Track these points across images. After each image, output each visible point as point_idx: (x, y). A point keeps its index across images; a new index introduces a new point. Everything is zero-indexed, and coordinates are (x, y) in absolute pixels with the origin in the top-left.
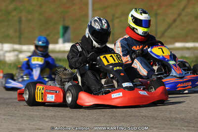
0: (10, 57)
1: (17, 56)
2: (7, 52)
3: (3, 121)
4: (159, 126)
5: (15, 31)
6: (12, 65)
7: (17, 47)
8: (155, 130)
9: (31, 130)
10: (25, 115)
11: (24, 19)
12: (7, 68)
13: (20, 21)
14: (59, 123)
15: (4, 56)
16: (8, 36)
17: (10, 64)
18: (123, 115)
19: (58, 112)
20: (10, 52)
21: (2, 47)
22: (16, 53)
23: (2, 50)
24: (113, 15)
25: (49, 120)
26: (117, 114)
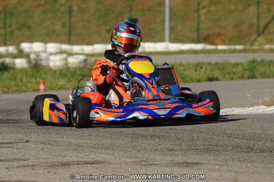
0: (55, 62)
1: (66, 59)
2: (51, 54)
3: (41, 152)
4: (255, 159)
5: (63, 26)
6: (58, 73)
7: (66, 47)
8: (249, 165)
9: (78, 164)
10: (71, 143)
11: (75, 8)
12: (49, 77)
13: (70, 11)
14: (117, 154)
15: (48, 60)
16: (54, 32)
17: (55, 71)
18: (207, 143)
19: (117, 139)
20: (56, 54)
21: (46, 48)
22: (64, 56)
23: (45, 52)
24: (199, 4)
25: (104, 151)
26: (198, 143)
